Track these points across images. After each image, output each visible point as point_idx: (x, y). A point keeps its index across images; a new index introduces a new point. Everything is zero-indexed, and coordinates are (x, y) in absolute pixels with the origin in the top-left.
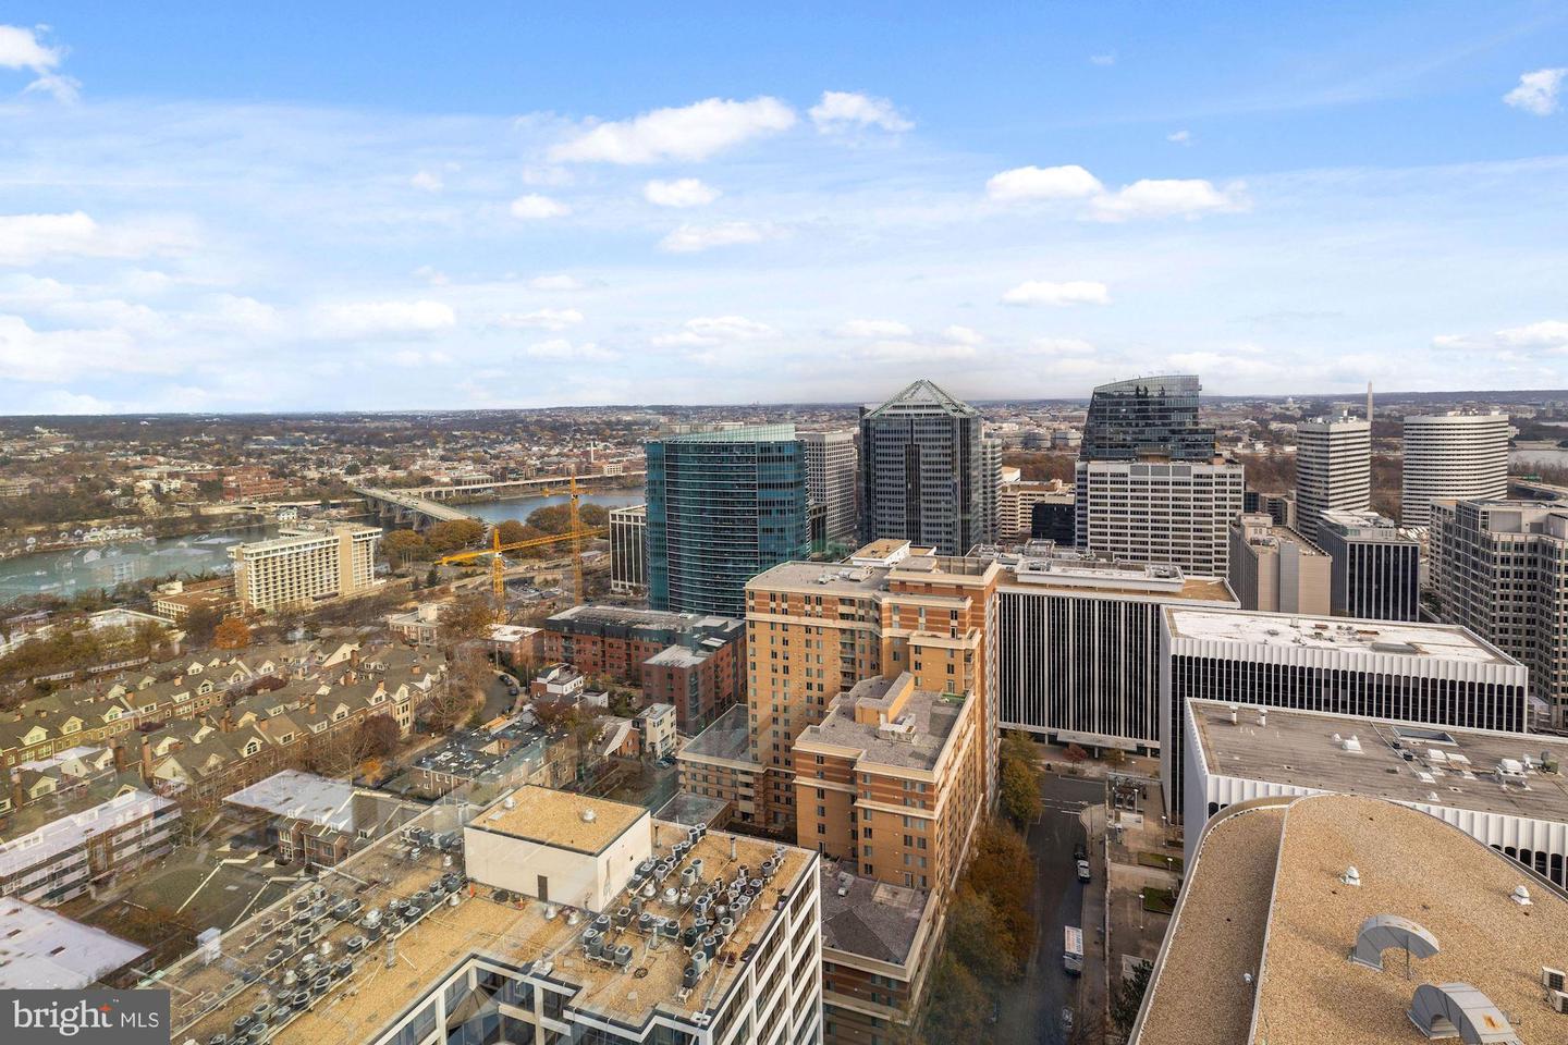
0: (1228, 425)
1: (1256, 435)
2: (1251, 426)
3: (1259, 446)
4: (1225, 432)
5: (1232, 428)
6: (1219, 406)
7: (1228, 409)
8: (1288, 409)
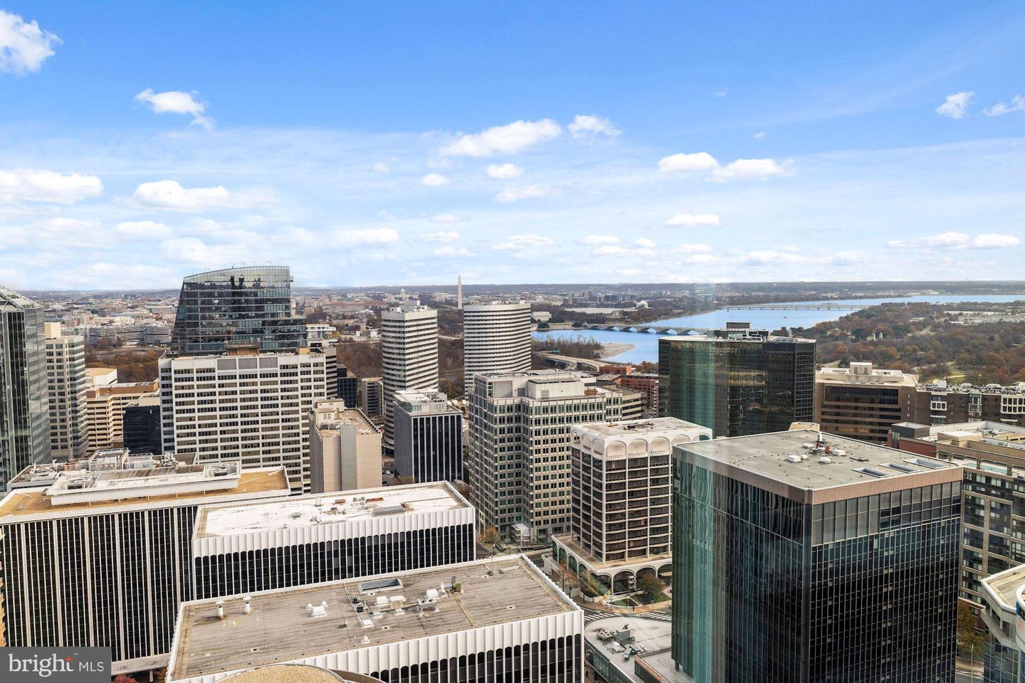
0: (350, 314)
1: (372, 323)
2: (369, 316)
3: (374, 334)
4: (346, 322)
5: (352, 317)
6: (345, 296)
7: (352, 299)
8: (401, 299)
